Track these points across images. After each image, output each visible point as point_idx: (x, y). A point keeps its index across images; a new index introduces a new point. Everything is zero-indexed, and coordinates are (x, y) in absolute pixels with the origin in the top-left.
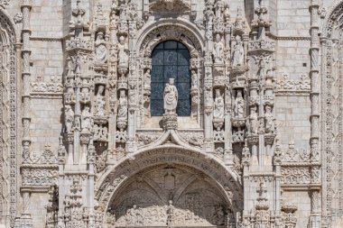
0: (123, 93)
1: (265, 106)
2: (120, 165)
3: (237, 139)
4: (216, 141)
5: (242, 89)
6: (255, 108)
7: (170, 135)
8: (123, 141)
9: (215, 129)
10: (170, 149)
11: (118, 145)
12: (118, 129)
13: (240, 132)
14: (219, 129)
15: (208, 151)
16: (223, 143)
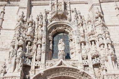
0: (39, 46)
1: (108, 44)
3: (95, 63)
4: (85, 64)
5: (94, 41)
6: (103, 45)
7: (62, 61)
9: (83, 59)
10: (62, 67)
11: (36, 67)
12: (36, 60)
13: (96, 59)
14: (85, 59)
16: (88, 66)
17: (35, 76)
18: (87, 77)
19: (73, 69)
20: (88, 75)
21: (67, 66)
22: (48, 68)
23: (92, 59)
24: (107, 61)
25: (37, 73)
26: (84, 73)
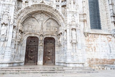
2: (26, 8)
3: (63, 4)
4: (57, 5)
7: (43, 1)
8: (28, 1)
10: (43, 5)
11: (26, 2)
14: (58, 1)
15: (54, 7)
16: (59, 6)
17: (25, 7)
18: (57, 12)
19: (50, 6)
20: (58, 11)
21: (46, 4)
22: (34, 3)
23: (62, 2)
24: (71, 4)
25: (27, 6)
26: (56, 10)
